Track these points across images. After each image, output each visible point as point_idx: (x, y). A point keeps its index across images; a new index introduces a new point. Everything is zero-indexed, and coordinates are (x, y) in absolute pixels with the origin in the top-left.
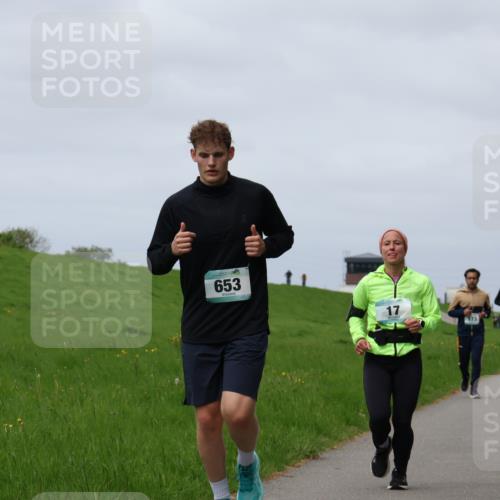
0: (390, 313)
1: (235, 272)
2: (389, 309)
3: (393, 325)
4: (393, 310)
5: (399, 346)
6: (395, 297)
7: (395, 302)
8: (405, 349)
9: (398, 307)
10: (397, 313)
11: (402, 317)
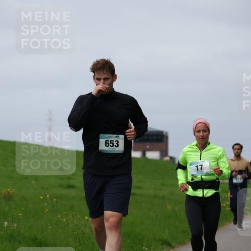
0: (198, 170)
1: (117, 137)
2: (197, 166)
3: (200, 176)
4: (199, 167)
5: (206, 191)
6: (201, 159)
7: (200, 162)
8: (209, 193)
9: (202, 165)
10: (201, 169)
11: (205, 171)
